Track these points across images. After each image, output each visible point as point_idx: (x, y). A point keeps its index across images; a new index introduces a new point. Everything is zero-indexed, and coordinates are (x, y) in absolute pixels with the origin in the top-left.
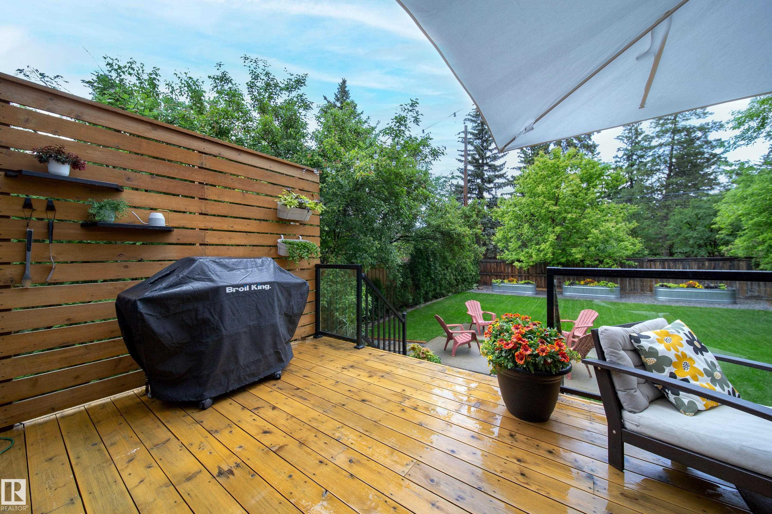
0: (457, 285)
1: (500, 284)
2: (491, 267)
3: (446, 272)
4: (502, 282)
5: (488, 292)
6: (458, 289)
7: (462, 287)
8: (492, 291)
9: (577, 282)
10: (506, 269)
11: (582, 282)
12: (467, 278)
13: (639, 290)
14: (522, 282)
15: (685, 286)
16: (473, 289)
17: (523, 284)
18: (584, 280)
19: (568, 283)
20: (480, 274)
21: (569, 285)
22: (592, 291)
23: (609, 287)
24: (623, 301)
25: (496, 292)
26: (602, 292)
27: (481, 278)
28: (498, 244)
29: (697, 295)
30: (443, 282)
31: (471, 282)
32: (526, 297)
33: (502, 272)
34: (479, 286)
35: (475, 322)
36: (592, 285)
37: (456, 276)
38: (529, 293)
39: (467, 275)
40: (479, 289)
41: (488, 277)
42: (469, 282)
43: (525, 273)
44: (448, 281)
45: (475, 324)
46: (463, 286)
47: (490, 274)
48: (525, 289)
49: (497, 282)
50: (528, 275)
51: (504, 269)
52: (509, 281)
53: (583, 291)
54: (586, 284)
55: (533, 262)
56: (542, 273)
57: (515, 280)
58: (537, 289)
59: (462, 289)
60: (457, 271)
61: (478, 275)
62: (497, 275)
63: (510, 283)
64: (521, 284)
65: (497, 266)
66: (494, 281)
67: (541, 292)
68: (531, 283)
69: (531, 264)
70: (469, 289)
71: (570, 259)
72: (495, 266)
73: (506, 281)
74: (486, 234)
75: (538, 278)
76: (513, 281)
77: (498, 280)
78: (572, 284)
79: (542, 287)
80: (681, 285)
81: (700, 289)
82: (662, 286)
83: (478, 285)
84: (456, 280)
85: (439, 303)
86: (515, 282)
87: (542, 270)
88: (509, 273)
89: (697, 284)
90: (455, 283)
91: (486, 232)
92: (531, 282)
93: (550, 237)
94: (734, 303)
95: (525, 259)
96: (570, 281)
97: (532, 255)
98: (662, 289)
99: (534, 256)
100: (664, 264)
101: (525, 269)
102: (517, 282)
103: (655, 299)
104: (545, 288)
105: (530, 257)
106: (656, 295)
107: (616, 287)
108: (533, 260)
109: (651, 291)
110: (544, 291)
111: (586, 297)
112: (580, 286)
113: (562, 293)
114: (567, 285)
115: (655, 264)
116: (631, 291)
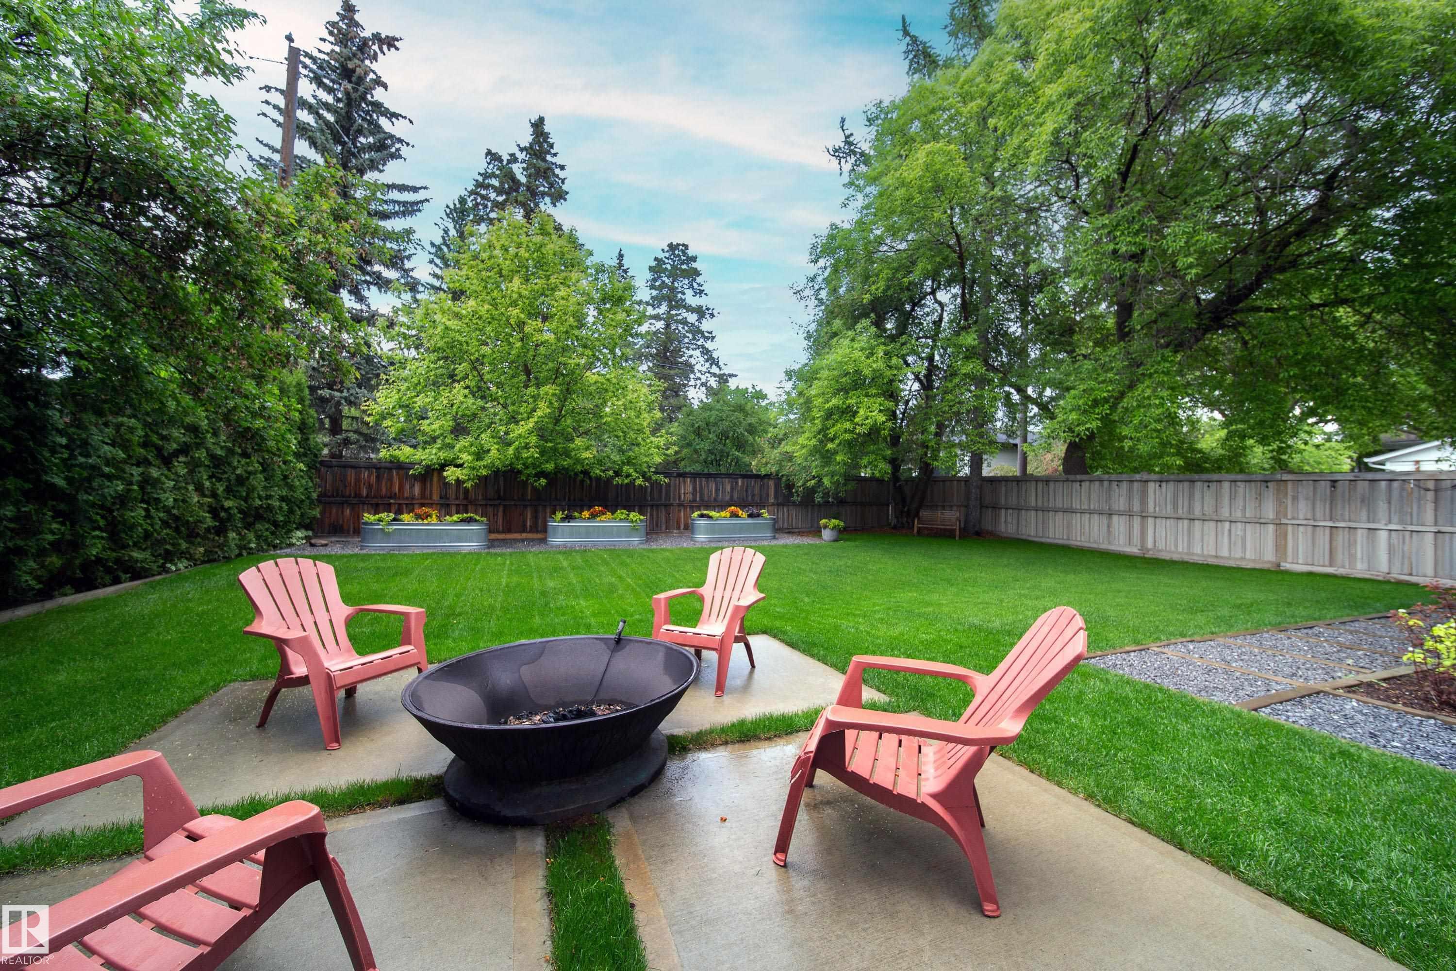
0: (221, 530)
1: (389, 524)
2: (358, 480)
3: (155, 473)
4: (395, 520)
5: (348, 551)
6: (221, 547)
7: (242, 538)
8: (362, 548)
9: (576, 514)
10: (407, 487)
11: (586, 514)
12: (269, 508)
13: (664, 527)
14: (455, 518)
15: (728, 514)
16: (291, 545)
17: (456, 523)
18: (589, 509)
19: (559, 515)
20: (319, 500)
21: (563, 520)
22: (604, 532)
23: (632, 522)
24: (655, 546)
25: (376, 546)
26: (619, 532)
27: (322, 513)
28: (385, 423)
29: (742, 528)
30: (137, 513)
31: (286, 523)
32: (465, 555)
33: (393, 496)
34: (316, 536)
35: (299, 670)
36: (603, 518)
37: (214, 495)
38: (472, 545)
39: (269, 497)
40: (312, 545)
41: (348, 512)
42: (275, 524)
43: (457, 498)
44: (167, 510)
45: (304, 681)
46: (251, 536)
47: (355, 501)
48: (460, 536)
49: (380, 520)
50: (465, 502)
51: (401, 487)
52: (418, 517)
53: (588, 533)
54: (593, 516)
55: (485, 467)
56: (499, 498)
57: (434, 513)
58: (493, 536)
59: (241, 547)
60: (220, 480)
61: (312, 502)
62: (377, 505)
63: (420, 521)
64: (452, 523)
65: (378, 477)
66: (368, 517)
67: (496, 543)
68: (476, 521)
69: (484, 472)
70: (275, 547)
71: (567, 462)
72: (373, 479)
73: (406, 517)
74: (346, 399)
75: (490, 510)
76: (428, 516)
77: (383, 515)
78: (568, 518)
79: (498, 532)
80: (723, 514)
81: (744, 519)
82: (702, 516)
83: (310, 533)
84: (214, 512)
85: (92, 607)
86: (434, 520)
87: (498, 491)
88: (413, 498)
89: (740, 512)
90: (209, 522)
91: (345, 394)
92: (478, 518)
93: (534, 410)
94: (774, 538)
95: (470, 458)
96: (563, 511)
97: (489, 451)
98: (702, 522)
99: (494, 452)
100: (695, 482)
101: (468, 485)
102: (439, 518)
103: (692, 539)
104: (503, 532)
105: (480, 454)
106: (693, 533)
107: (641, 521)
108: (487, 461)
109: (679, 528)
110: (503, 540)
111: (594, 544)
112: (582, 523)
113: (544, 541)
114: (556, 522)
115: (685, 482)
116: (653, 531)
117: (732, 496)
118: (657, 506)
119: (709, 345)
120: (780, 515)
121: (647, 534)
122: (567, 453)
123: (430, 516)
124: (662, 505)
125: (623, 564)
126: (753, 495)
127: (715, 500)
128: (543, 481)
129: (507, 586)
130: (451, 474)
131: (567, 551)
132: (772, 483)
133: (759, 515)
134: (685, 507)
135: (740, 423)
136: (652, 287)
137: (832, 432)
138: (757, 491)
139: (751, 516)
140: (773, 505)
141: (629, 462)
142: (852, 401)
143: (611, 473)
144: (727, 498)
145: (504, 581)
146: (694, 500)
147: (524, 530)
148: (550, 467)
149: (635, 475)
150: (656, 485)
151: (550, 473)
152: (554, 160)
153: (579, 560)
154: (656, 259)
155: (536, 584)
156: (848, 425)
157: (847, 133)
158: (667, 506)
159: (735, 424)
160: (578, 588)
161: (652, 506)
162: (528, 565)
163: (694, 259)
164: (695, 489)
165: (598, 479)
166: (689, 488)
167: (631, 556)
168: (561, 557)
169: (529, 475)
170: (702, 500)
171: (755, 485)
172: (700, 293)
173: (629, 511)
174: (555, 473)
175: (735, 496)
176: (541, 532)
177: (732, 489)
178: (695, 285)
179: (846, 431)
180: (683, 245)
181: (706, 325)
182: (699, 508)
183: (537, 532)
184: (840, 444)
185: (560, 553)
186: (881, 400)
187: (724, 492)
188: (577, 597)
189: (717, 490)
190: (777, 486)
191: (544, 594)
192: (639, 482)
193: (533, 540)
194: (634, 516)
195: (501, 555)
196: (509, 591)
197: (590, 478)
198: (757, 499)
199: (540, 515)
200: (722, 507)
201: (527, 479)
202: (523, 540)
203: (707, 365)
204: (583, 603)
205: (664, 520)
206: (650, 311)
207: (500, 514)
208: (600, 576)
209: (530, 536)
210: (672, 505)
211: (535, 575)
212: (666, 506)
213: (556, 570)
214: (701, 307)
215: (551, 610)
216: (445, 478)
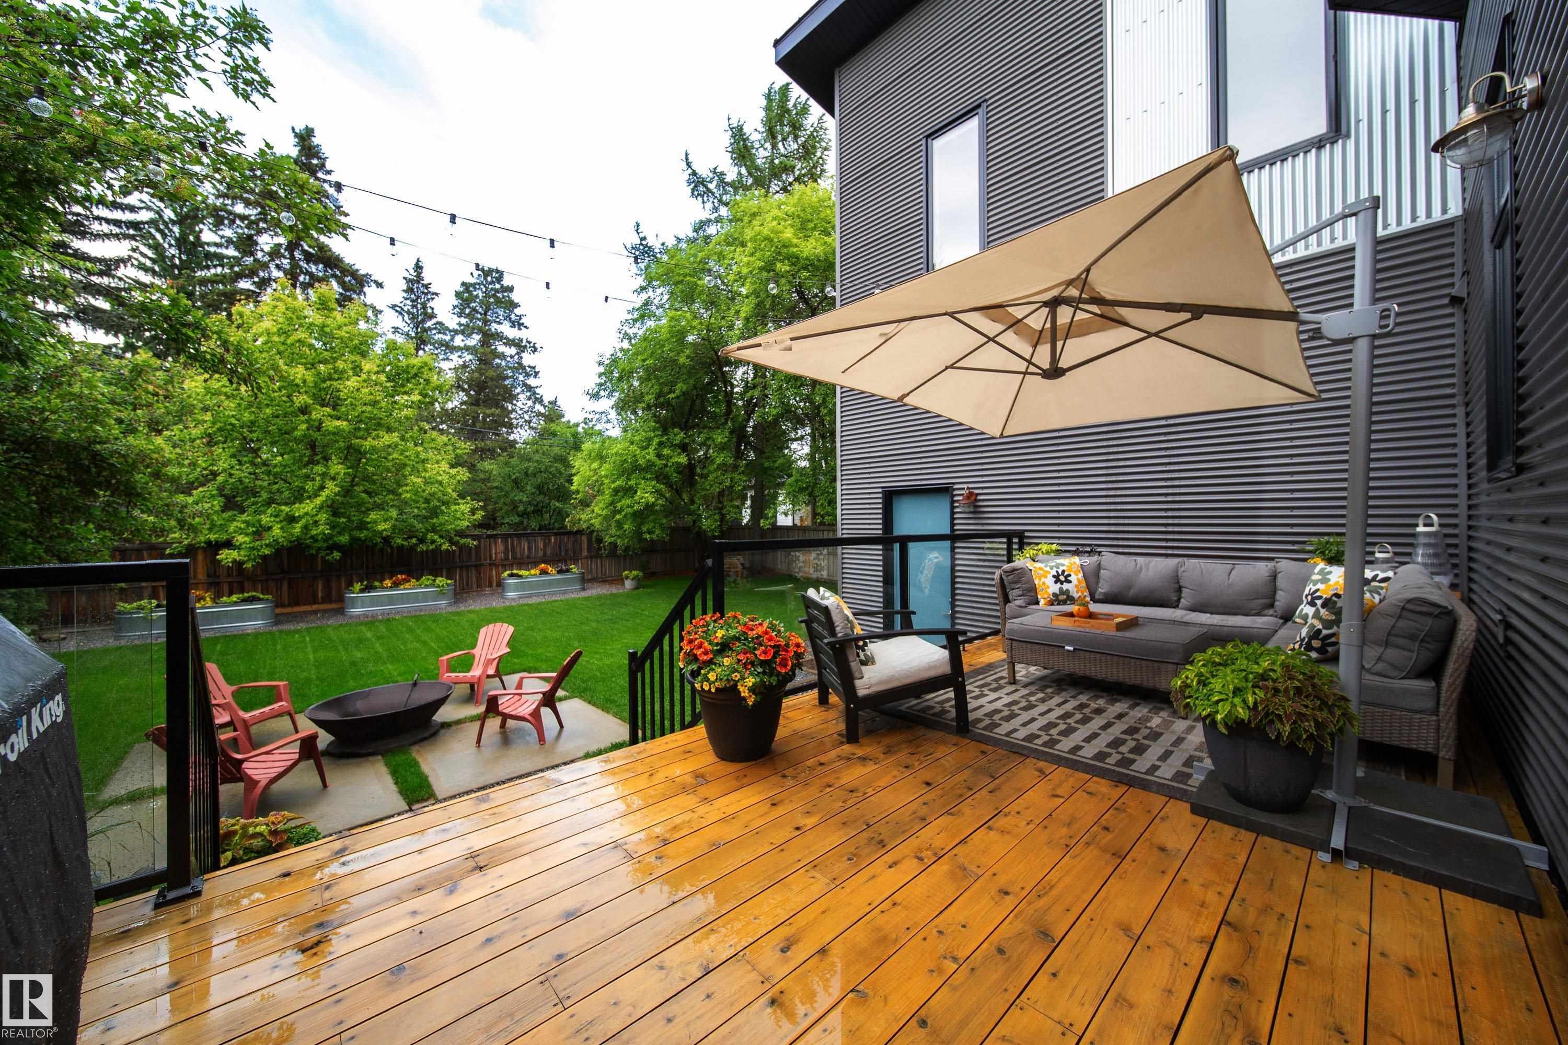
1: (154, 613)
4: (158, 606)
8: (119, 638)
9: (377, 584)
11: (388, 583)
13: (475, 586)
14: (234, 598)
15: (538, 572)
17: (235, 603)
18: (391, 578)
19: (358, 586)
21: (362, 591)
22: (408, 598)
23: (438, 586)
24: (462, 608)
25: (136, 635)
26: (424, 598)
29: (551, 583)
32: (253, 635)
36: (407, 585)
38: (260, 624)
40: (45, 640)
43: (229, 575)
48: (241, 616)
49: (140, 609)
50: (240, 579)
53: (391, 600)
54: (396, 585)
55: (267, 545)
56: (283, 572)
57: (207, 595)
58: (278, 611)
64: (230, 604)
66: (123, 606)
67: (287, 619)
68: (259, 599)
69: (266, 551)
71: (363, 535)
75: (272, 584)
76: (200, 599)
77: (144, 602)
78: (368, 588)
79: (285, 607)
80: (533, 572)
81: (553, 575)
82: (512, 575)
86: (210, 604)
87: (281, 567)
89: (550, 569)
92: (260, 596)
93: (322, 488)
94: (584, 589)
95: (247, 539)
96: (362, 582)
97: (270, 528)
98: (512, 581)
99: (277, 531)
100: (506, 542)
101: (249, 565)
102: (214, 600)
103: (503, 597)
104: (290, 605)
105: (260, 532)
106: (503, 591)
107: (448, 585)
108: (268, 539)
109: (491, 585)
110: (290, 614)
111: (398, 612)
112: (385, 591)
113: (341, 611)
114: (355, 593)
115: (496, 543)
116: (461, 593)
117: (545, 553)
118: (467, 567)
119: (532, 382)
120: (594, 566)
121: (456, 594)
122: (362, 526)
123: (203, 598)
124: (471, 566)
125: (428, 630)
126: (566, 551)
127: (528, 557)
128: (337, 555)
129: (316, 661)
130: (227, 556)
131: (370, 621)
132: (584, 538)
133: (568, 571)
134: (497, 566)
135: (560, 473)
136: (460, 315)
137: (619, 505)
138: (570, 546)
139: (560, 572)
140: (586, 557)
141: (434, 530)
142: (632, 483)
143: (414, 541)
144: (541, 554)
145: (311, 657)
146: (507, 559)
147: (315, 602)
148: (344, 539)
149: (440, 541)
150: (462, 548)
151: (343, 546)
152: (328, 177)
153: (383, 628)
154: (463, 284)
155: (343, 656)
156: (628, 502)
157: (641, 235)
158: (478, 567)
159: (554, 476)
160: (385, 655)
161: (461, 567)
162: (329, 639)
163: (510, 289)
164: (506, 548)
165: (401, 548)
166: (501, 548)
167: (436, 621)
168: (363, 629)
169: (319, 549)
170: (514, 558)
171: (568, 542)
172: (518, 324)
173: (436, 576)
174: (351, 545)
175: (549, 552)
176: (335, 602)
177: (545, 546)
178: (513, 317)
179: (628, 506)
180: (497, 271)
181: (528, 359)
182: (511, 567)
183: (331, 602)
184: (625, 516)
185: (361, 624)
186: (654, 483)
187: (537, 548)
188: (384, 663)
189: (530, 548)
190: (590, 541)
191: (353, 664)
192: (446, 546)
193: (325, 611)
194: (441, 581)
195: (297, 631)
196: (319, 664)
197: (392, 548)
198: (570, 553)
199: (334, 585)
200: (535, 564)
201: (318, 553)
202: (315, 612)
203: (530, 403)
204: (390, 667)
205: (474, 580)
206: (459, 341)
207: (285, 587)
208: (405, 643)
209: (322, 607)
210: (481, 565)
211: (340, 648)
212: (476, 566)
213: (360, 642)
214: (521, 340)
215: (362, 675)
216: (219, 562)
